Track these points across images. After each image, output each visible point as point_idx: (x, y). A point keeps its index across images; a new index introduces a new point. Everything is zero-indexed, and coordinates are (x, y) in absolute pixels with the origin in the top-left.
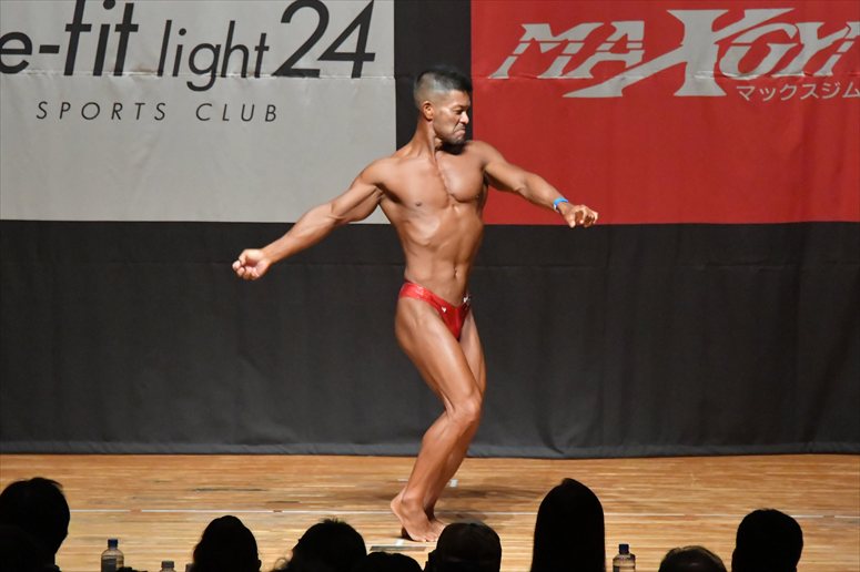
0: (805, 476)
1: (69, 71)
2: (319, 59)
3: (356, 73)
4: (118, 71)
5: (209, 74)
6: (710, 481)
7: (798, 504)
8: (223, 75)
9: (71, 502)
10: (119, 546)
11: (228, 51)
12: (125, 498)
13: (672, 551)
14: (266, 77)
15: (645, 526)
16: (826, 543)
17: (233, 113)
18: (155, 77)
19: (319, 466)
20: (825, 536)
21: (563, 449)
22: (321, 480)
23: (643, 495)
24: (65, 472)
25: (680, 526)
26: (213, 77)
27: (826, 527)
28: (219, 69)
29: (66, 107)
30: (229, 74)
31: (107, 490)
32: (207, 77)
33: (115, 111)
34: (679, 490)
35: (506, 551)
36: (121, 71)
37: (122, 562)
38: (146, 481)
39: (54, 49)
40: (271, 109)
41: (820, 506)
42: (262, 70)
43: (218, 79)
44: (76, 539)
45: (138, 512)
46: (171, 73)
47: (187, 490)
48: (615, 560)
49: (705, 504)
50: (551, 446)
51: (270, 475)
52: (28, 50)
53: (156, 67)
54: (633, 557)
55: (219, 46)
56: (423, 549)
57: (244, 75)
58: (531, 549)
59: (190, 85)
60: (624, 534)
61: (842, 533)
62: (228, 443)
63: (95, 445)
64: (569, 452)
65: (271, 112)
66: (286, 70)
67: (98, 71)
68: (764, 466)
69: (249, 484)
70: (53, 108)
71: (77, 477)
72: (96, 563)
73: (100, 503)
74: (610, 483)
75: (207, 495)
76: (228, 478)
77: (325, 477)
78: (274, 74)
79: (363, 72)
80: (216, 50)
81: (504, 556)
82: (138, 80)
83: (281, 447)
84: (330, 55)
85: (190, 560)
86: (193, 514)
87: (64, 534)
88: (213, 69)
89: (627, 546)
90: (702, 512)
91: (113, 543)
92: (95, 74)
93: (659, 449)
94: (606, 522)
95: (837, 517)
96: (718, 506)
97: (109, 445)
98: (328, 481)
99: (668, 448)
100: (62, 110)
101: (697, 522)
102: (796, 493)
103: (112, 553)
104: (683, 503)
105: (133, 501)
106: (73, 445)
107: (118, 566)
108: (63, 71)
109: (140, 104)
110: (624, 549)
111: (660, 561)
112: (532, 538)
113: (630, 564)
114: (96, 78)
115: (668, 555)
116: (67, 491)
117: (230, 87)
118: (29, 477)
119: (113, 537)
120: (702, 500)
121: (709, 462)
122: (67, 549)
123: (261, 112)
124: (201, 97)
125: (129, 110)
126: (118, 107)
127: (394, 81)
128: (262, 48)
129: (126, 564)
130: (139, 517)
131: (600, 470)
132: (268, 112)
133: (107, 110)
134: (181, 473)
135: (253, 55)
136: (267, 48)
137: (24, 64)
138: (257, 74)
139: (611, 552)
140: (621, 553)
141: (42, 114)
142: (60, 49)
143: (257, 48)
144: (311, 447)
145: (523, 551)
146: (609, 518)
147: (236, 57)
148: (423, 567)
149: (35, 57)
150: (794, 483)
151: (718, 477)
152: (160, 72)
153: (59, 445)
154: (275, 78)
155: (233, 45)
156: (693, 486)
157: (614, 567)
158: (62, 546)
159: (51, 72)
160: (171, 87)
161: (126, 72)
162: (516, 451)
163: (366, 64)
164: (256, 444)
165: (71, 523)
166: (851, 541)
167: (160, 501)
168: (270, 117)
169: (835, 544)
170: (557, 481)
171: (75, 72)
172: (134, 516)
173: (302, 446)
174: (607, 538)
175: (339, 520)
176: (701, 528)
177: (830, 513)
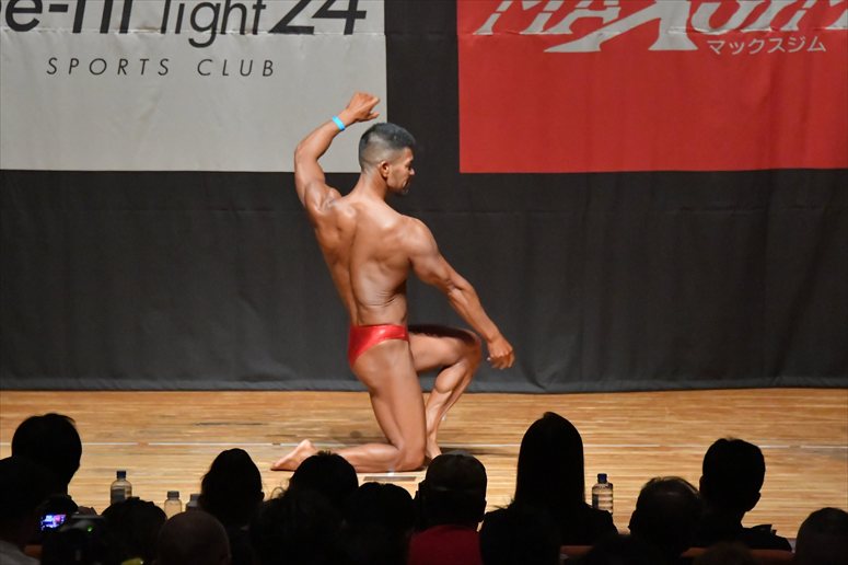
0: (772, 409)
1: (77, 28)
2: (313, 17)
3: (349, 30)
4: (124, 28)
5: (210, 31)
6: (683, 414)
7: (765, 435)
8: (223, 32)
9: (82, 437)
10: (128, 477)
11: (228, 10)
12: (132, 432)
13: (653, 480)
14: (263, 33)
15: (622, 457)
16: (793, 472)
17: (233, 69)
18: (158, 34)
19: (315, 402)
20: (792, 465)
21: (545, 385)
22: (317, 415)
23: (620, 427)
24: (76, 407)
25: (656, 457)
26: (214, 34)
27: (792, 456)
28: (219, 26)
29: (75, 63)
30: (228, 31)
31: (116, 424)
32: (207, 35)
33: (121, 67)
34: (655, 422)
35: (492, 481)
36: (127, 28)
37: (130, 492)
38: (153, 416)
39: (64, 8)
40: (268, 65)
41: (785, 437)
42: (259, 27)
43: (218, 35)
44: (87, 470)
45: (145, 445)
46: (174, 30)
47: (192, 424)
48: (594, 488)
49: (679, 436)
50: (533, 381)
51: (269, 411)
52: (38, 9)
53: (160, 25)
54: (611, 486)
55: (218, 5)
56: (413, 479)
57: (242, 32)
58: (515, 478)
59: (192, 42)
60: (602, 464)
61: (806, 462)
62: (228, 380)
63: (105, 383)
64: (552, 387)
65: (268, 67)
66: (282, 27)
67: (104, 28)
68: (733, 400)
69: (250, 419)
70: (63, 65)
71: (88, 412)
72: (105, 493)
73: (110, 436)
74: (588, 416)
75: (210, 429)
76: (230, 413)
77: (321, 411)
78: (271, 31)
79: (355, 29)
80: (216, 9)
81: (490, 486)
82: (141, 37)
83: (280, 384)
84: (324, 13)
85: (197, 490)
86: (197, 447)
87: (76, 466)
88: (213, 26)
89: (605, 476)
90: (676, 443)
91: (121, 475)
92: (101, 32)
93: (634, 384)
94: (585, 453)
95: (803, 447)
96: (691, 437)
97: (117, 383)
98: (324, 415)
99: (644, 384)
100: (71, 66)
101: (671, 453)
102: (765, 425)
103: (121, 484)
104: (657, 435)
105: (139, 435)
106: (84, 382)
107: (127, 496)
108: (72, 29)
109: (144, 60)
110: (602, 478)
111: (639, 490)
112: (516, 468)
113: (608, 492)
114: (104, 35)
115: (648, 484)
116: (80, 426)
117: (229, 44)
118: (43, 413)
119: (121, 468)
120: (675, 432)
121: (683, 396)
122: (78, 480)
123: (258, 68)
124: (202, 53)
125: (134, 66)
126: (123, 63)
127: (383, 38)
128: (259, 7)
129: (134, 494)
130: (146, 449)
131: (579, 404)
132: (265, 68)
133: (113, 66)
134: (184, 409)
135: (251, 14)
136: (264, 7)
137: (35, 23)
138: (255, 31)
139: (590, 481)
140: (599, 482)
141: (52, 70)
142: (69, 9)
143: (254, 7)
144: (308, 383)
145: (507, 481)
146: (589, 450)
147: (235, 15)
148: (413, 497)
149: (45, 16)
150: (762, 415)
151: (691, 410)
152: (164, 30)
153: (72, 382)
154: (271, 35)
155: (232, 3)
156: (668, 419)
157: (593, 495)
158: (74, 477)
159: (60, 30)
160: (174, 45)
161: (131, 30)
162: (500, 386)
163: (357, 22)
164: (255, 381)
165: (83, 456)
166: (815, 469)
167: (165, 435)
168: (268, 71)
169: (801, 472)
170: (539, 415)
171: (83, 29)
172: (141, 448)
173: (299, 383)
174: (586, 468)
175: (332, 452)
176: (676, 458)
177: (796, 443)
